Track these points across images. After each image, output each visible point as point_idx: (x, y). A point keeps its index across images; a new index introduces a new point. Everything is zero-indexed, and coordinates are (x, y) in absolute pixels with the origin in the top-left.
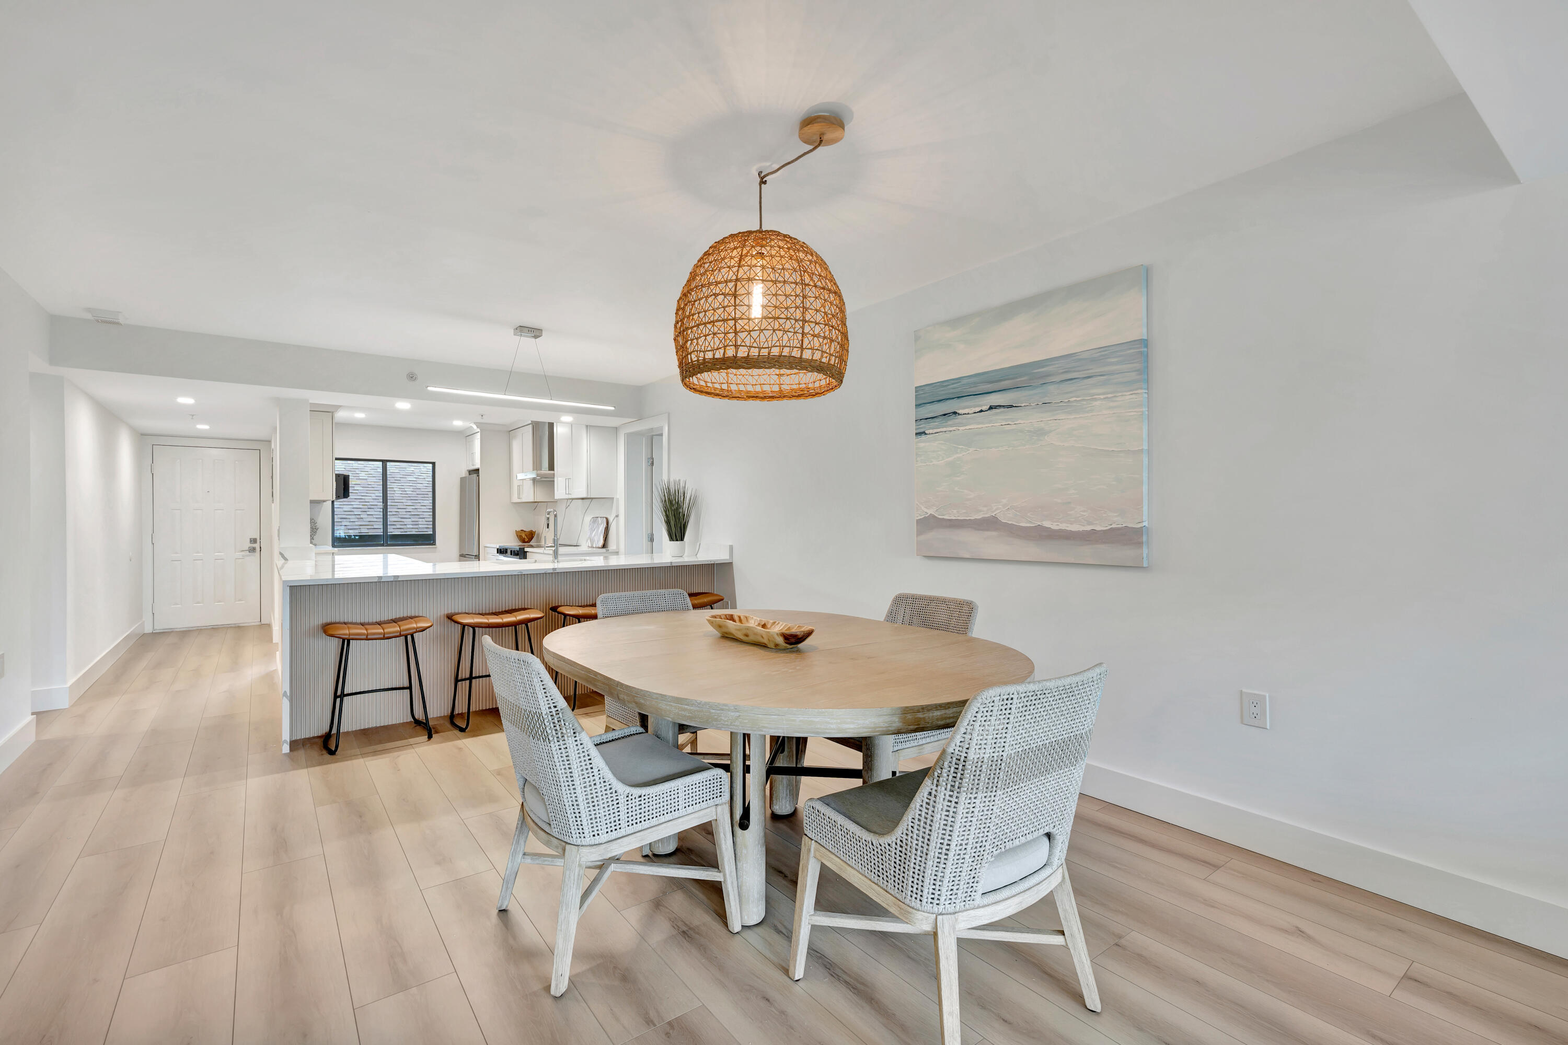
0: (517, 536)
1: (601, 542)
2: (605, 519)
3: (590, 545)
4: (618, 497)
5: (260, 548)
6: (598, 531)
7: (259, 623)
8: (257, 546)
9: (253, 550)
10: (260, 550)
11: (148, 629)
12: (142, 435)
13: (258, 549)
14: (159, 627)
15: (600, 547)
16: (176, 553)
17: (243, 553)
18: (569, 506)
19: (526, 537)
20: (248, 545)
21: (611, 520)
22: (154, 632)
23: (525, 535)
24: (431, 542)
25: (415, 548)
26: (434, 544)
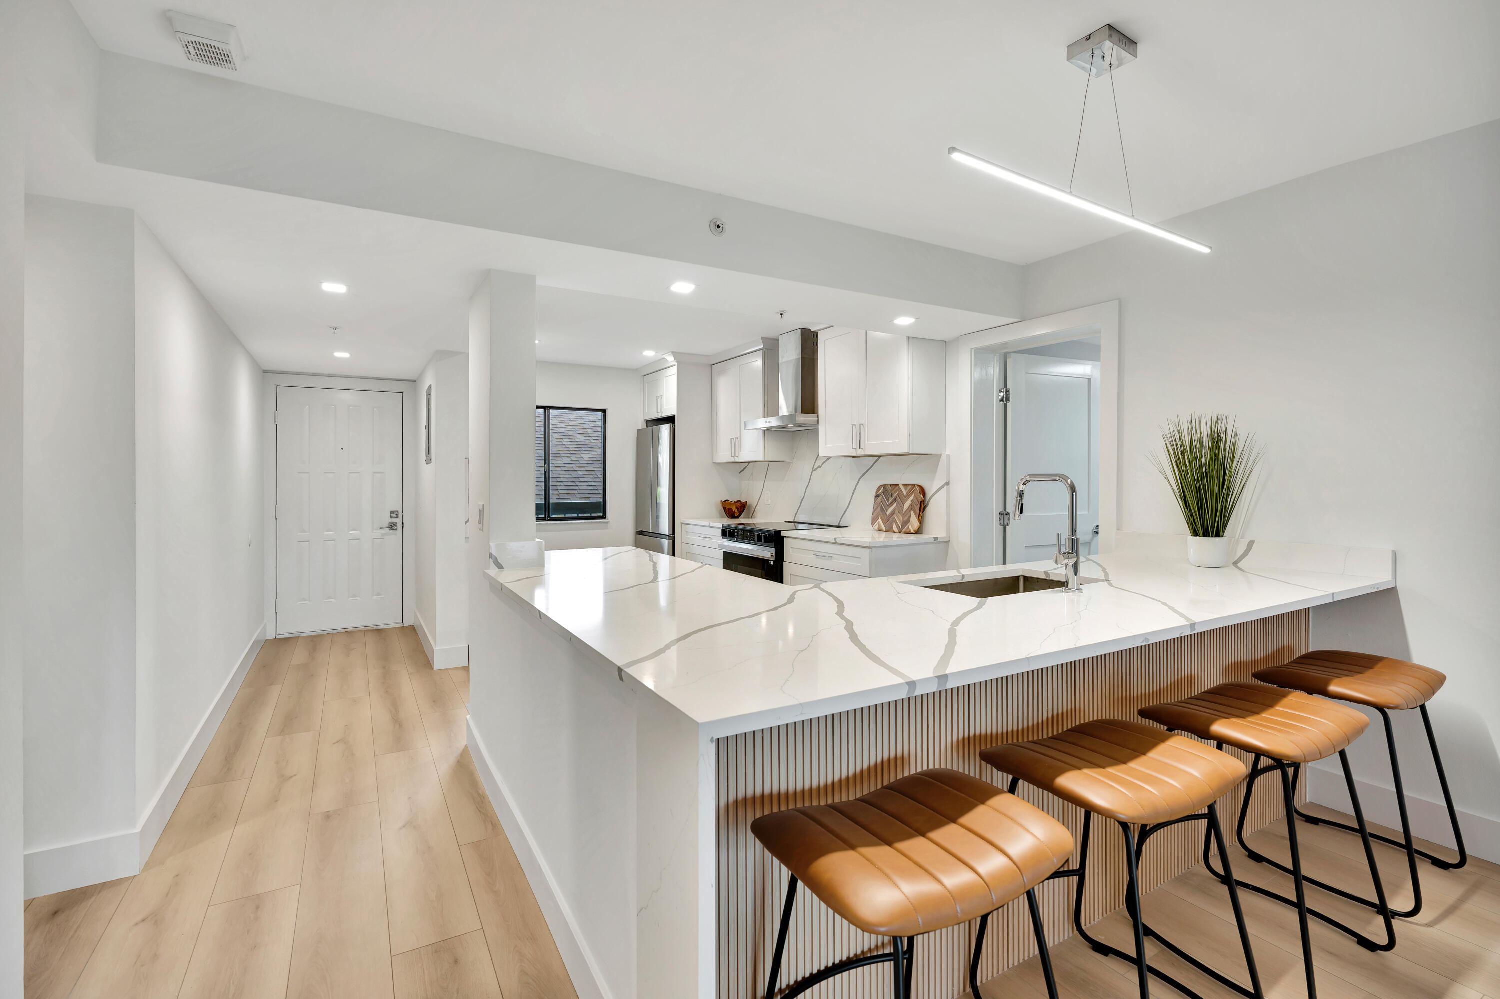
0: (725, 508)
1: (915, 525)
2: (917, 488)
3: (884, 529)
4: (949, 453)
5: (403, 523)
6: (901, 506)
7: (401, 625)
8: (398, 521)
9: (393, 526)
10: (403, 527)
11: (271, 635)
12: (265, 372)
13: (400, 525)
14: (284, 632)
15: (912, 531)
16: (304, 531)
17: (383, 531)
19: (737, 511)
20: (388, 520)
21: (931, 489)
22: (278, 637)
23: (737, 507)
24: (601, 514)
25: (582, 523)
26: (604, 517)
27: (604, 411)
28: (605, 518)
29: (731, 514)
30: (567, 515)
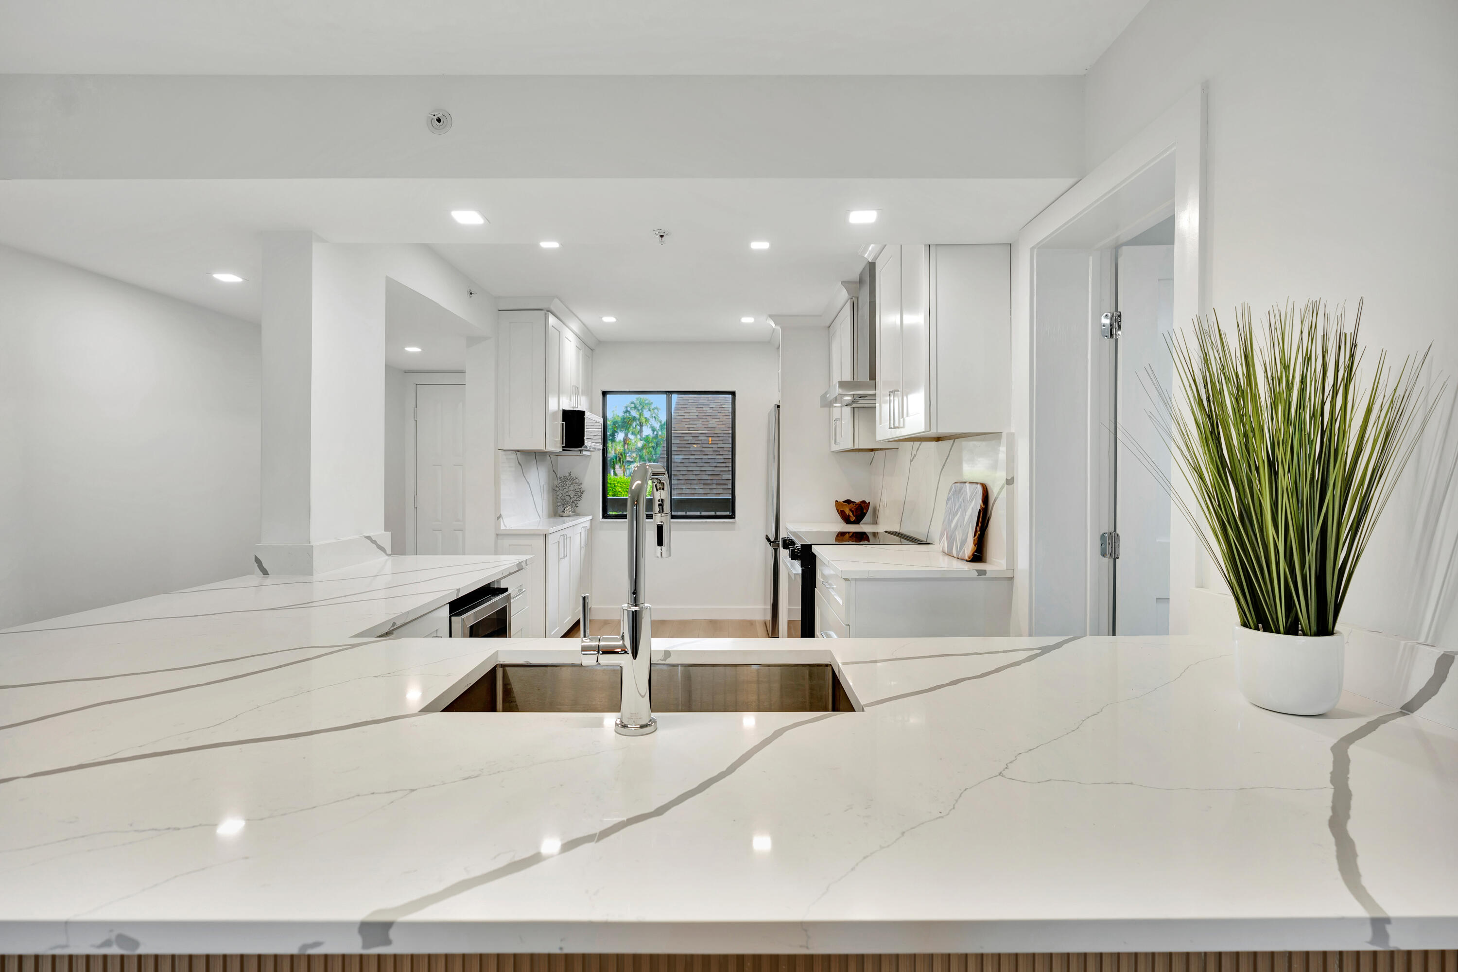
0: (838, 510)
1: (969, 548)
2: (980, 489)
3: (946, 550)
4: (1013, 431)
6: (963, 516)
12: (406, 372)
15: (967, 558)
18: (915, 456)
19: (851, 514)
21: (994, 492)
23: (851, 510)
24: (728, 513)
25: (702, 522)
26: (732, 516)
27: (733, 394)
28: (734, 518)
29: (847, 520)
30: (688, 513)
